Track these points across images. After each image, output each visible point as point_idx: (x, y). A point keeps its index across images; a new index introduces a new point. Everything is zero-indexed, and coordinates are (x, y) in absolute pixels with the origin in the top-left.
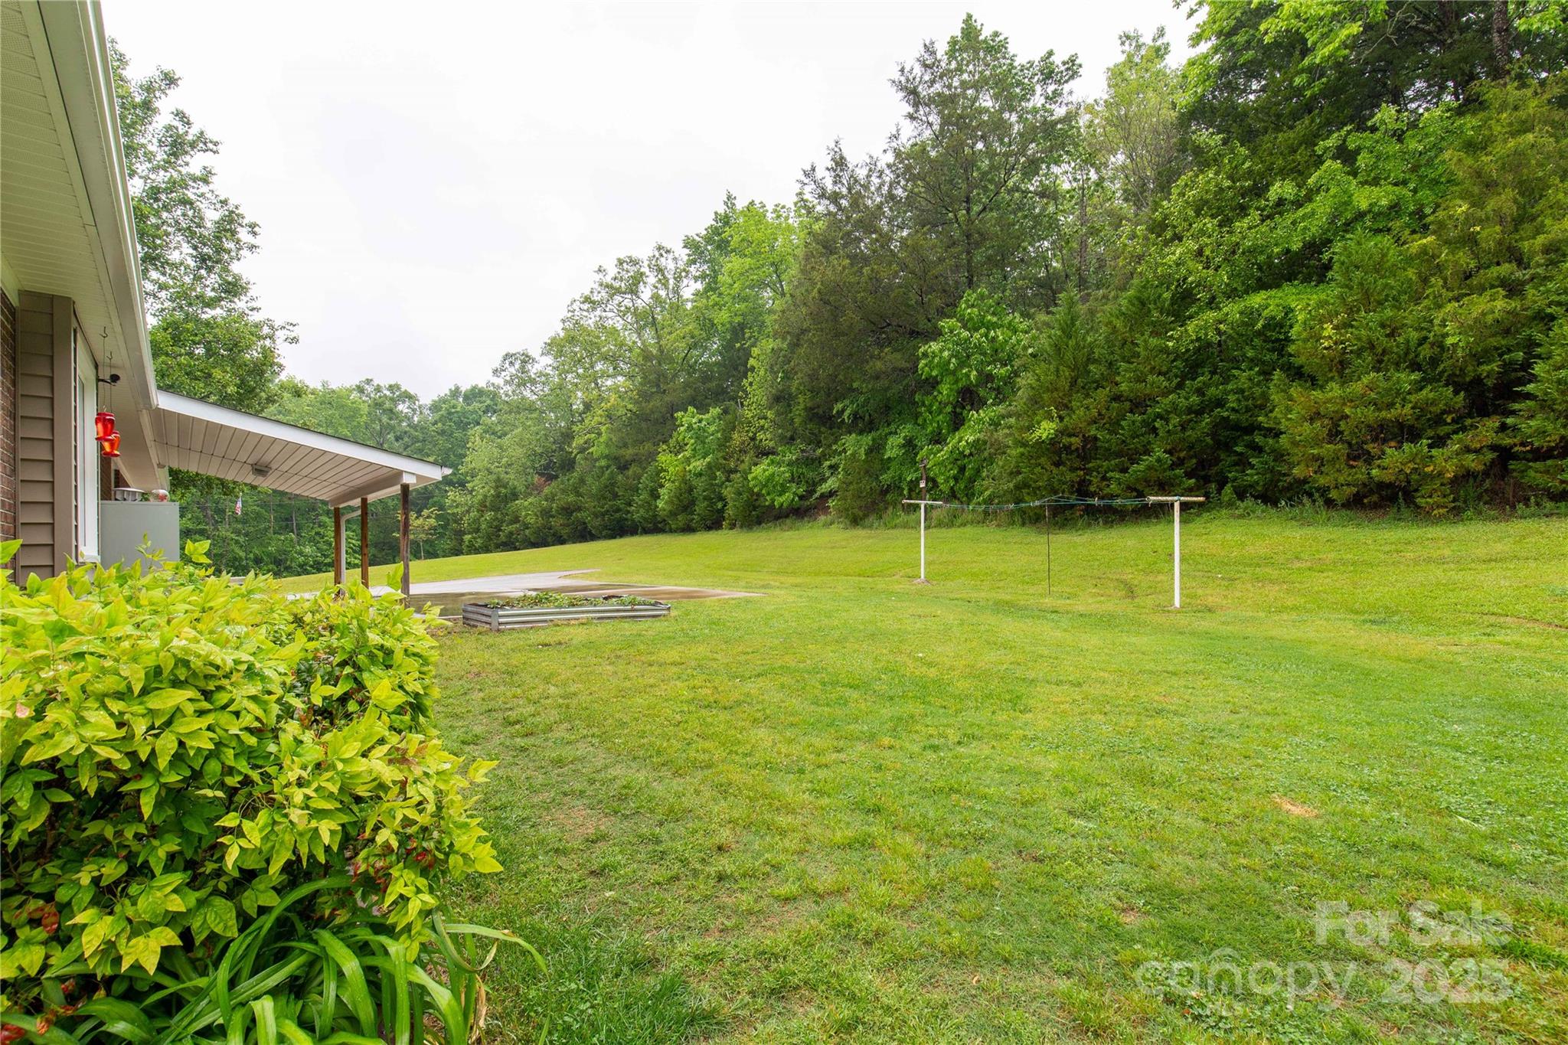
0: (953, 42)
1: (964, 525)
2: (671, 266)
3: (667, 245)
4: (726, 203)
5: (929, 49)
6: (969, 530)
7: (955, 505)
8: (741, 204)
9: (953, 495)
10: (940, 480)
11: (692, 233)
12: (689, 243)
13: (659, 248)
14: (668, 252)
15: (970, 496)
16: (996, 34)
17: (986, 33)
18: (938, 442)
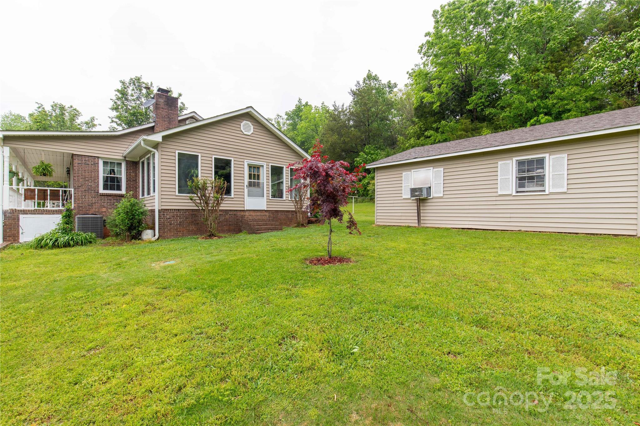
0: (365, 79)
1: (365, 202)
2: (281, 121)
3: (281, 115)
4: (298, 101)
5: (358, 83)
6: (366, 203)
7: (364, 197)
8: (304, 103)
9: (363, 195)
10: (360, 191)
11: (288, 111)
12: (287, 114)
13: (278, 116)
14: (281, 117)
15: (367, 195)
16: (376, 75)
17: (373, 75)
18: (360, 181)
